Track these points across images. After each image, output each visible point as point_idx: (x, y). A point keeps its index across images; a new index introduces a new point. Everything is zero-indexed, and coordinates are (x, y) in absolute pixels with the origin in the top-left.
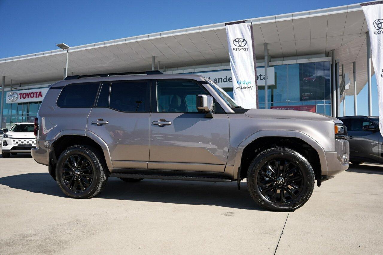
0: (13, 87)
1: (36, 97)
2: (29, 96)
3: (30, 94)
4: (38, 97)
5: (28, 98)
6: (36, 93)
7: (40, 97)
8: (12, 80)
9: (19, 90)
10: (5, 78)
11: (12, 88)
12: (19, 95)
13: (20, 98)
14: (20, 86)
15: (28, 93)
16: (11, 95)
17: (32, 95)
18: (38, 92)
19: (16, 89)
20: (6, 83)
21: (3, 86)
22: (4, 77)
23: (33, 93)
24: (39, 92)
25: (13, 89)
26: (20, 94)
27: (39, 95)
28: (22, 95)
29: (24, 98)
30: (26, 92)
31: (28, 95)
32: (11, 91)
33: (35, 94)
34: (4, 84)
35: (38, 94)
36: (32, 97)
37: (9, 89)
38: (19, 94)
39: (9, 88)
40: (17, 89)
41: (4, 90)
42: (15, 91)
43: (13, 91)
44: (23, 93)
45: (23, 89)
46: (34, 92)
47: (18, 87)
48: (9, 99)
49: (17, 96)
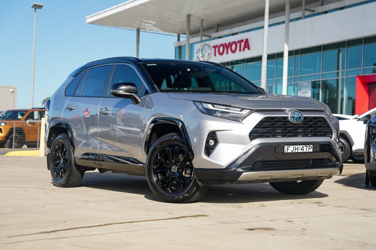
0: (204, 33)
1: (240, 50)
2: (229, 51)
3: (230, 44)
4: (244, 50)
5: (227, 53)
6: (240, 42)
7: (246, 49)
8: (202, 20)
9: (214, 39)
10: (191, 18)
11: (203, 35)
12: (213, 50)
13: (215, 55)
14: (217, 31)
15: (227, 43)
16: (200, 49)
17: (234, 47)
18: (242, 41)
19: (210, 36)
20: (192, 28)
21: (187, 33)
22: (189, 16)
24: (244, 39)
25: (204, 38)
26: (215, 47)
27: (245, 45)
28: (217, 49)
29: (221, 54)
30: (224, 43)
32: (202, 41)
33: (238, 45)
34: (189, 31)
35: (243, 44)
36: (234, 52)
37: (198, 39)
38: (213, 47)
39: (198, 36)
40: (211, 38)
41: (190, 42)
42: (207, 42)
43: (204, 41)
44: (219, 45)
45: (221, 35)
46: (236, 41)
47: (213, 33)
48: (198, 58)
49: (209, 51)
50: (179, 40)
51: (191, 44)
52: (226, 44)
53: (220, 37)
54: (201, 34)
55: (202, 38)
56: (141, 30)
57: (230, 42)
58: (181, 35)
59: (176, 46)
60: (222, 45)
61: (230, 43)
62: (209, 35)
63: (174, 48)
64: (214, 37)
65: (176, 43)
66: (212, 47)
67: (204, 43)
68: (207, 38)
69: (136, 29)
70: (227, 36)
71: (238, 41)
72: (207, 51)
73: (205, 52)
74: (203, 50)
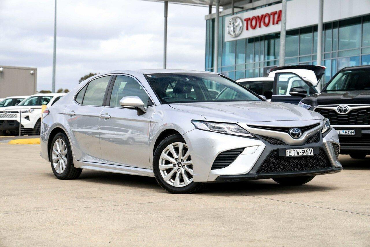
0: (236, 5)
1: (273, 24)
2: (262, 24)
3: (263, 17)
4: (277, 23)
5: (260, 27)
6: (274, 14)
7: (279, 23)
11: (234, 7)
12: (245, 23)
13: (247, 29)
14: (251, 2)
16: (232, 23)
19: (242, 8)
21: (217, 5)
23: (268, 15)
24: (278, 10)
25: (236, 10)
26: (247, 20)
27: (279, 17)
28: (249, 22)
29: (254, 28)
30: (256, 15)
31: (260, 20)
32: (233, 13)
33: (272, 17)
34: (219, 2)
35: (276, 16)
36: (267, 25)
37: (229, 11)
38: (245, 20)
39: (231, 8)
40: (244, 9)
41: (221, 15)
42: (239, 15)
43: (237, 13)
44: (251, 17)
45: (255, 6)
46: (269, 13)
47: (246, 4)
48: (229, 33)
49: (241, 25)
50: (210, 12)
51: (223, 16)
52: (258, 16)
53: (254, 9)
54: (232, 5)
55: (233, 10)
56: (169, 2)
57: (262, 14)
58: (213, 6)
59: (207, 19)
60: (254, 18)
61: (262, 15)
62: (241, 6)
63: (205, 21)
64: (247, 9)
66: (243, 20)
67: (235, 16)
68: (239, 10)
69: (164, 2)
70: (260, 7)
71: (271, 13)
72: (239, 24)
73: (236, 26)
74: (235, 23)
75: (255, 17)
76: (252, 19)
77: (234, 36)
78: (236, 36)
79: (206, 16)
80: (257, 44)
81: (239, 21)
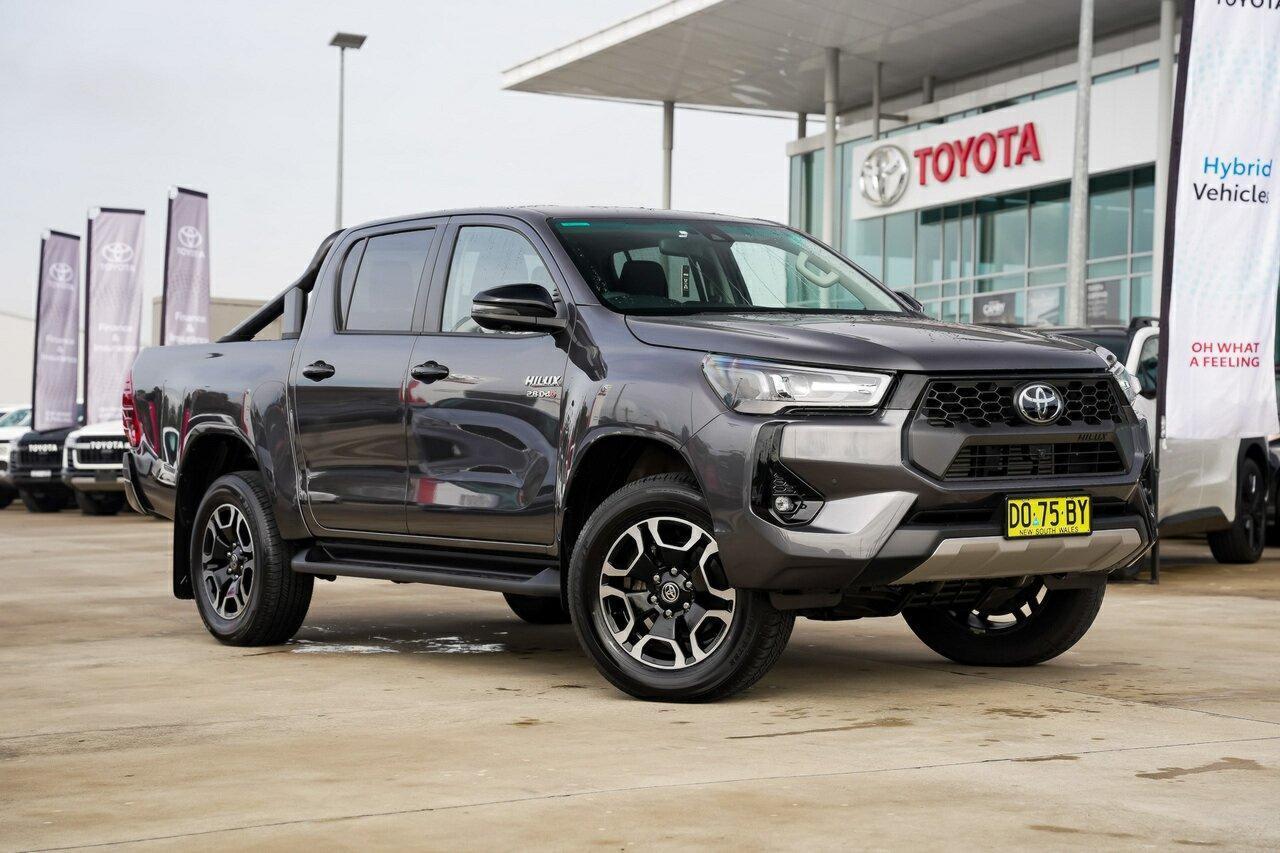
0: (887, 108)
1: (1007, 164)
2: (970, 165)
3: (974, 144)
4: (1019, 162)
5: (963, 174)
6: (1008, 134)
9: (918, 125)
10: (842, 58)
11: (881, 116)
12: (916, 163)
13: (923, 182)
14: (931, 100)
15: (964, 140)
16: (873, 163)
19: (905, 119)
21: (830, 107)
22: (835, 54)
23: (991, 138)
24: (1021, 124)
25: (885, 124)
26: (923, 154)
27: (1024, 144)
28: (929, 161)
29: (945, 178)
30: (951, 140)
31: (964, 153)
32: (878, 135)
33: (1001, 144)
34: (837, 101)
35: (1016, 142)
36: (987, 169)
37: (866, 127)
38: (917, 154)
39: (866, 119)
40: (910, 123)
41: (840, 140)
42: (894, 140)
43: (887, 134)
44: (935, 145)
45: (942, 114)
46: (994, 131)
47: (915, 106)
48: (865, 194)
49: (903, 168)
50: (802, 132)
51: (843, 144)
52: (958, 143)
53: (941, 121)
54: (873, 111)
55: (878, 126)
56: (676, 105)
57: (971, 135)
58: (810, 117)
59: (793, 153)
61: (972, 140)
62: (902, 113)
63: (787, 161)
64: (919, 121)
65: (795, 143)
66: (911, 154)
67: (883, 142)
68: (895, 124)
69: (662, 103)
70: (962, 115)
71: (999, 132)
72: (896, 167)
73: (889, 173)
74: (883, 165)
75: (948, 144)
76: (940, 151)
77: (880, 203)
78: (886, 205)
79: (789, 145)
80: (952, 226)
81: (895, 157)
